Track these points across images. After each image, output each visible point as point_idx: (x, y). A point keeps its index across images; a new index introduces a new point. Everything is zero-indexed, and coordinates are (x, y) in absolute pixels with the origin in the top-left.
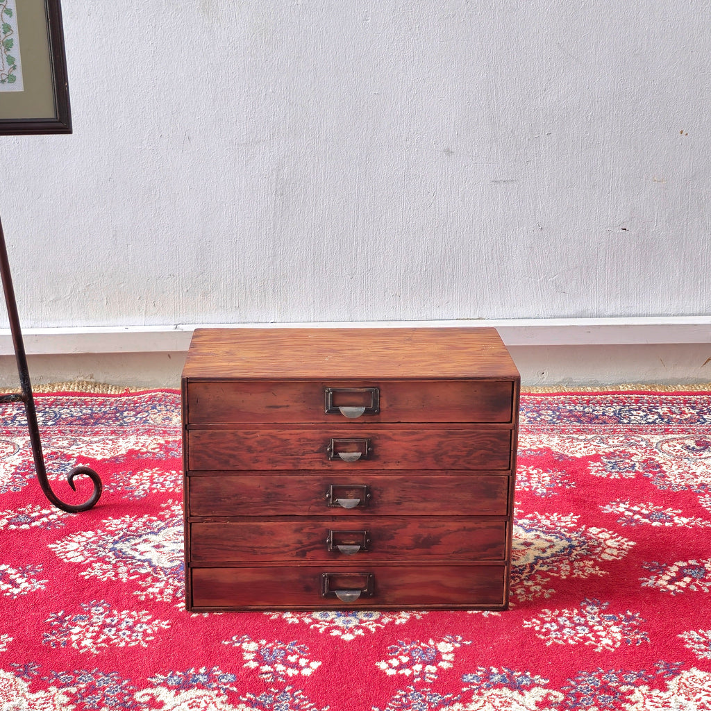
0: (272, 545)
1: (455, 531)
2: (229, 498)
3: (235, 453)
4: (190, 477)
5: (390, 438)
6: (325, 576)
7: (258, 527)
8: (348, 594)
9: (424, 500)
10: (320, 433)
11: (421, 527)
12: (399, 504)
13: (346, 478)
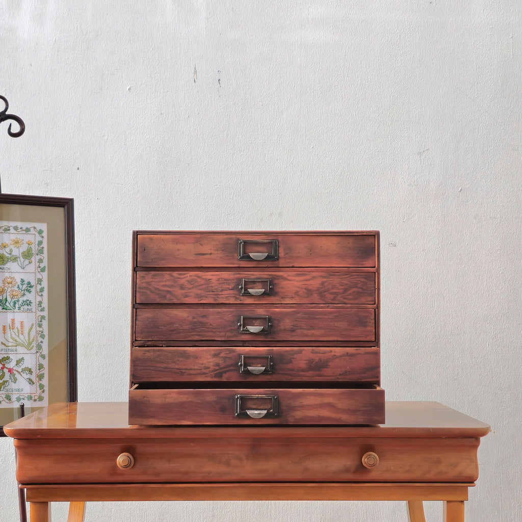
0: (196, 367)
1: (340, 356)
2: (165, 326)
3: (169, 289)
4: (136, 309)
5: (285, 279)
6: (238, 398)
7: (185, 352)
8: (256, 412)
9: (312, 328)
10: (234, 275)
11: (313, 352)
12: (293, 331)
13: (253, 311)
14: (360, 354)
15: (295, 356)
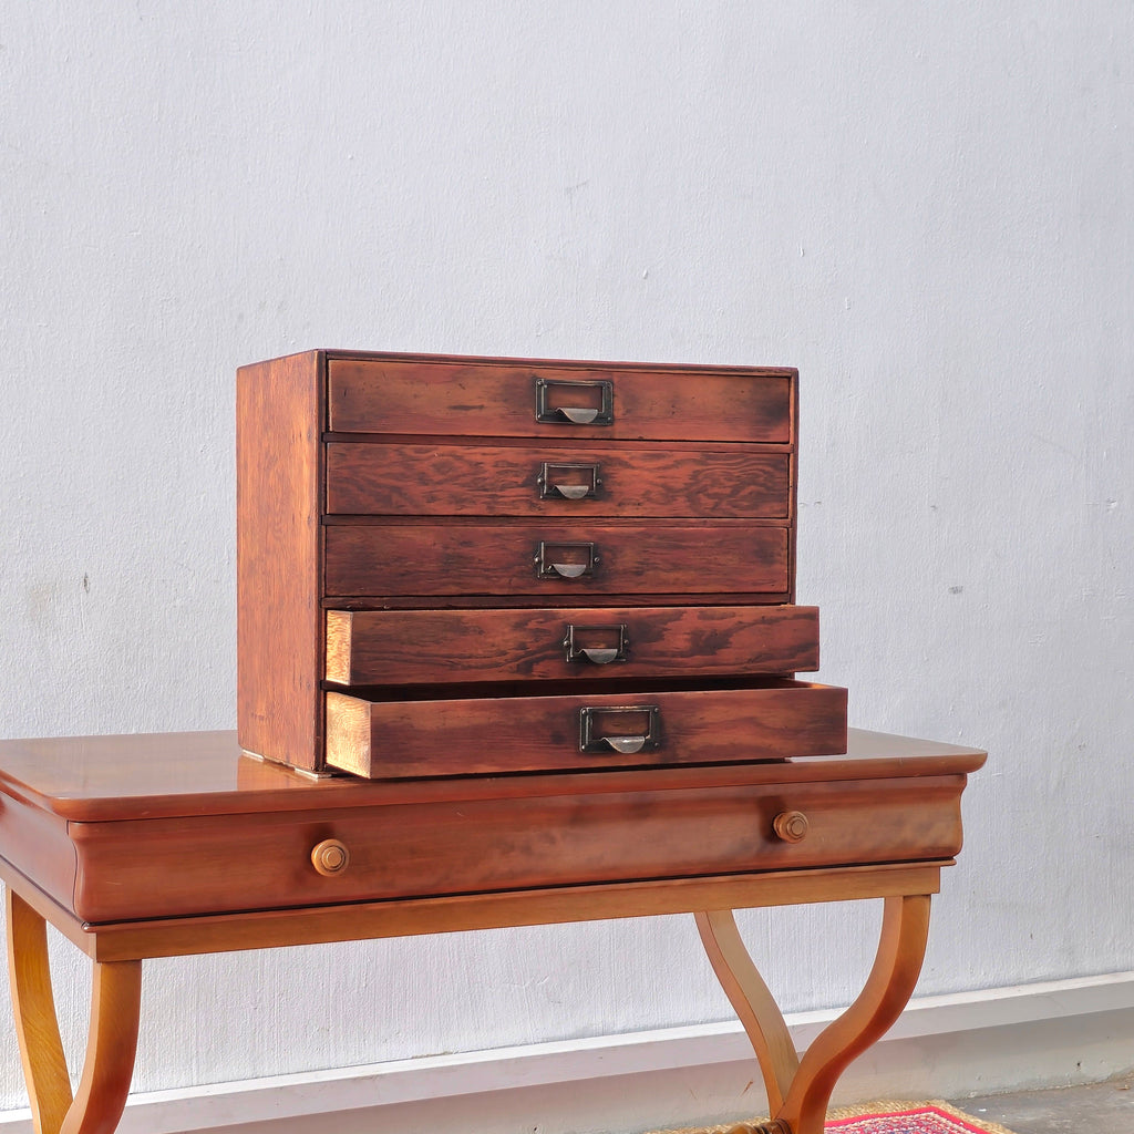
0: (480, 652)
1: (751, 624)
2: (388, 564)
3: (400, 484)
4: (326, 526)
5: (627, 465)
6: (586, 714)
7: (459, 619)
8: (625, 741)
9: (676, 567)
10: (527, 454)
11: (703, 617)
12: (639, 573)
13: (563, 531)
14: (785, 618)
15: (670, 625)
